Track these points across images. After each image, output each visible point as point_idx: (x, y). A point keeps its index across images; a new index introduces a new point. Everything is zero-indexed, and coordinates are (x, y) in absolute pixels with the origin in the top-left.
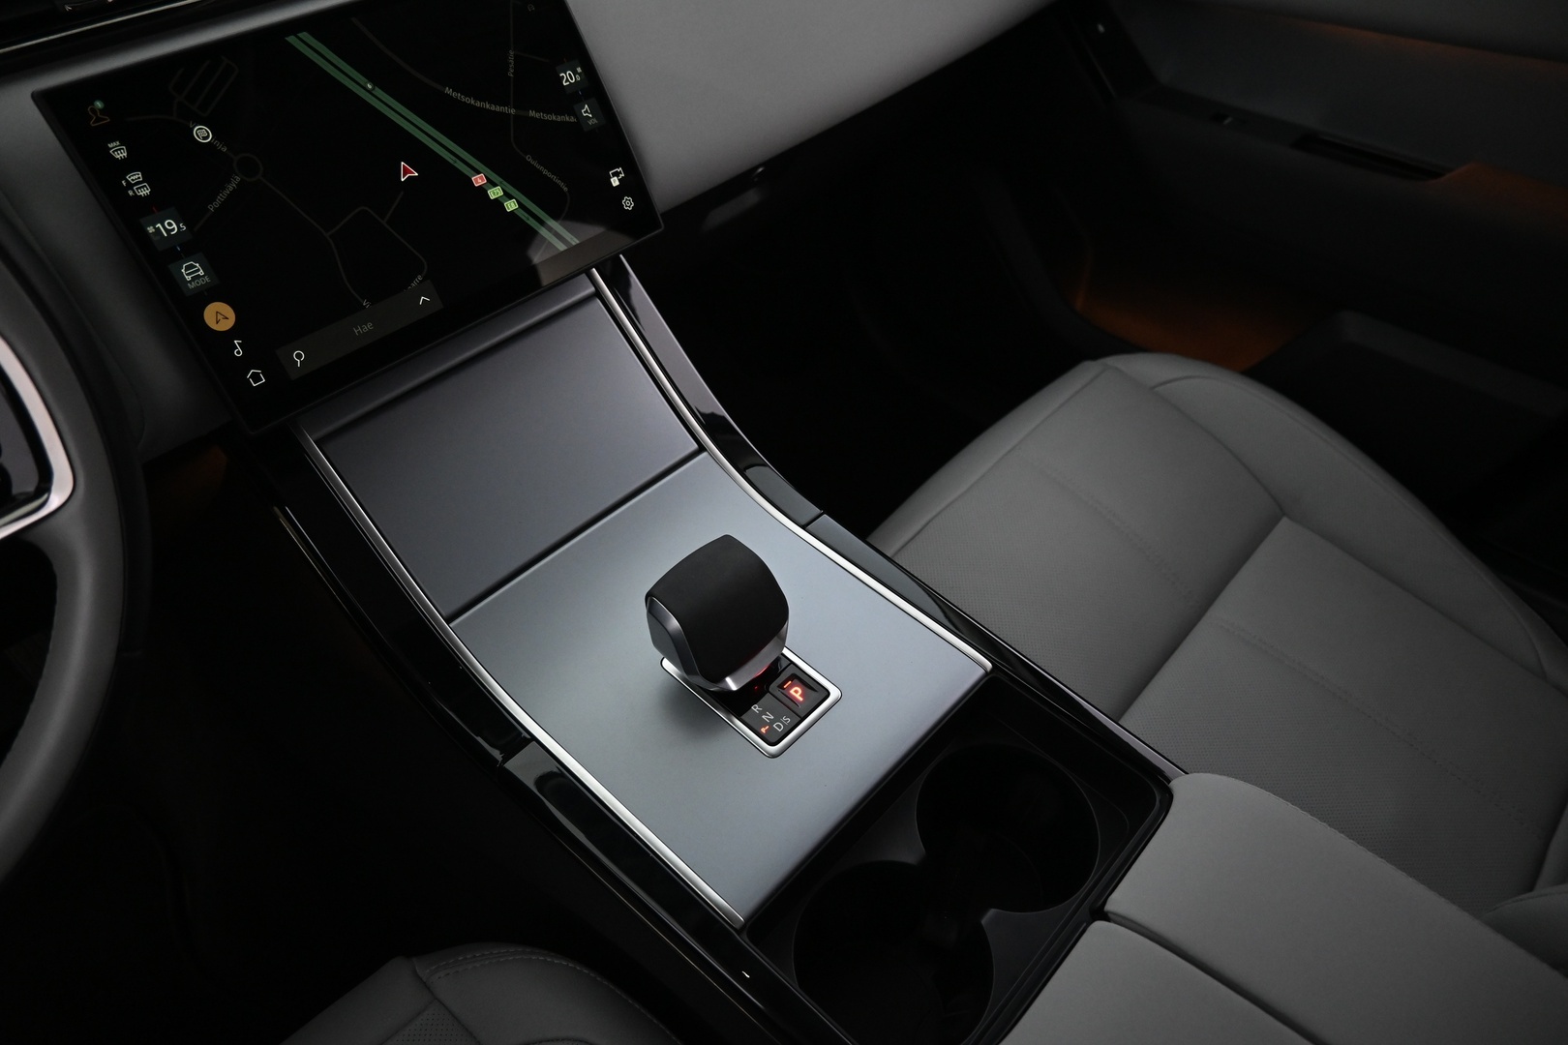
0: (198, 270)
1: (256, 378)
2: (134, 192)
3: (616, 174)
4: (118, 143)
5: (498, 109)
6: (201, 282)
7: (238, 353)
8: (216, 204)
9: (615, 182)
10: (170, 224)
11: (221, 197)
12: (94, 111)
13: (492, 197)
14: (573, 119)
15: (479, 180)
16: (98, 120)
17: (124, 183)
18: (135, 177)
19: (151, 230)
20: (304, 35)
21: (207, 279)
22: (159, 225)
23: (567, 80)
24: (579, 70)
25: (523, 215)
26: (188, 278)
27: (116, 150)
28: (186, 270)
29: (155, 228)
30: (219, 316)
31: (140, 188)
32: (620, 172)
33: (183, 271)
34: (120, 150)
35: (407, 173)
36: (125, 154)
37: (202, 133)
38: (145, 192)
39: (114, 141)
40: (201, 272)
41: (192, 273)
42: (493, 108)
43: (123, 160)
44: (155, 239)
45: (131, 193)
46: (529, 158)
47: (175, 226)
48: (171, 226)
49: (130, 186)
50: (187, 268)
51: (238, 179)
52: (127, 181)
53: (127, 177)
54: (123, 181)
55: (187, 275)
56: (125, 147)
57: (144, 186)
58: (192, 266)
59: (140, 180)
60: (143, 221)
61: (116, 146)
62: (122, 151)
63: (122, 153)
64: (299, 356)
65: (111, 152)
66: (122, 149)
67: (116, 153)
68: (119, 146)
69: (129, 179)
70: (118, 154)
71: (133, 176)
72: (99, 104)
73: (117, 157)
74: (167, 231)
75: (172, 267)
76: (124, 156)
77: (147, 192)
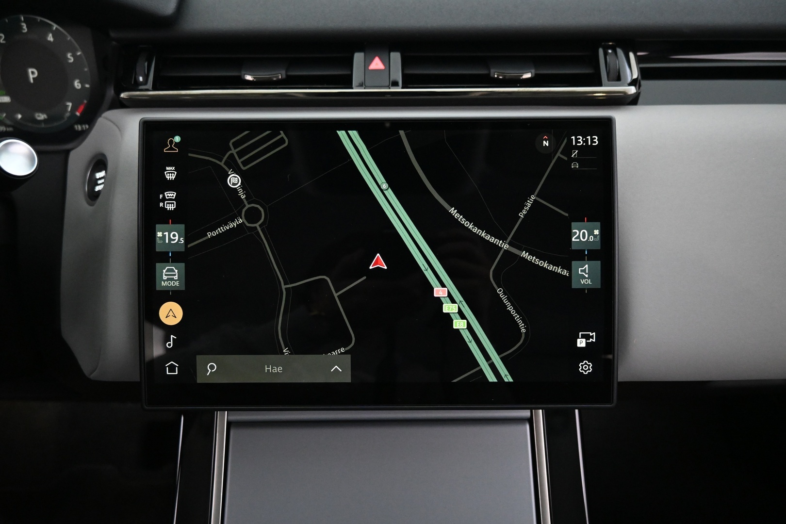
0: (175, 275)
1: (172, 369)
2: (164, 205)
3: (587, 337)
4: (174, 168)
5: (493, 240)
6: (172, 283)
7: (169, 345)
8: (215, 234)
9: (581, 343)
10: (174, 235)
11: (221, 230)
12: (171, 142)
13: (445, 310)
14: (565, 273)
15: (439, 292)
16: (171, 149)
17: (161, 196)
18: (171, 195)
19: (159, 234)
20: (354, 134)
21: (177, 284)
22: (167, 233)
23: (578, 237)
24: (596, 232)
25: (467, 335)
26: (165, 277)
27: (169, 173)
28: (166, 272)
29: (163, 234)
30: (172, 313)
31: (169, 203)
32: (592, 337)
33: (164, 271)
34: (172, 173)
35: (379, 262)
36: (173, 178)
37: (234, 180)
38: (171, 207)
39: (172, 166)
40: (176, 277)
41: (170, 275)
42: (488, 237)
43: (171, 181)
44: (158, 241)
45: (161, 205)
46: (500, 292)
47: (177, 238)
48: (175, 237)
49: (164, 199)
50: (168, 271)
51: (241, 221)
52: (164, 196)
53: (165, 193)
54: (161, 195)
55: (166, 275)
56: (176, 173)
57: (173, 203)
58: (172, 271)
59: (174, 198)
60: (158, 226)
61: (171, 170)
62: (173, 174)
63: (172, 176)
64: (212, 367)
65: (165, 173)
66: (174, 173)
67: (168, 174)
68: (173, 170)
69: (166, 195)
70: (169, 176)
71: (169, 193)
72: (177, 139)
73: (168, 177)
74: (170, 239)
75: (158, 265)
76: (172, 178)
77: (173, 208)
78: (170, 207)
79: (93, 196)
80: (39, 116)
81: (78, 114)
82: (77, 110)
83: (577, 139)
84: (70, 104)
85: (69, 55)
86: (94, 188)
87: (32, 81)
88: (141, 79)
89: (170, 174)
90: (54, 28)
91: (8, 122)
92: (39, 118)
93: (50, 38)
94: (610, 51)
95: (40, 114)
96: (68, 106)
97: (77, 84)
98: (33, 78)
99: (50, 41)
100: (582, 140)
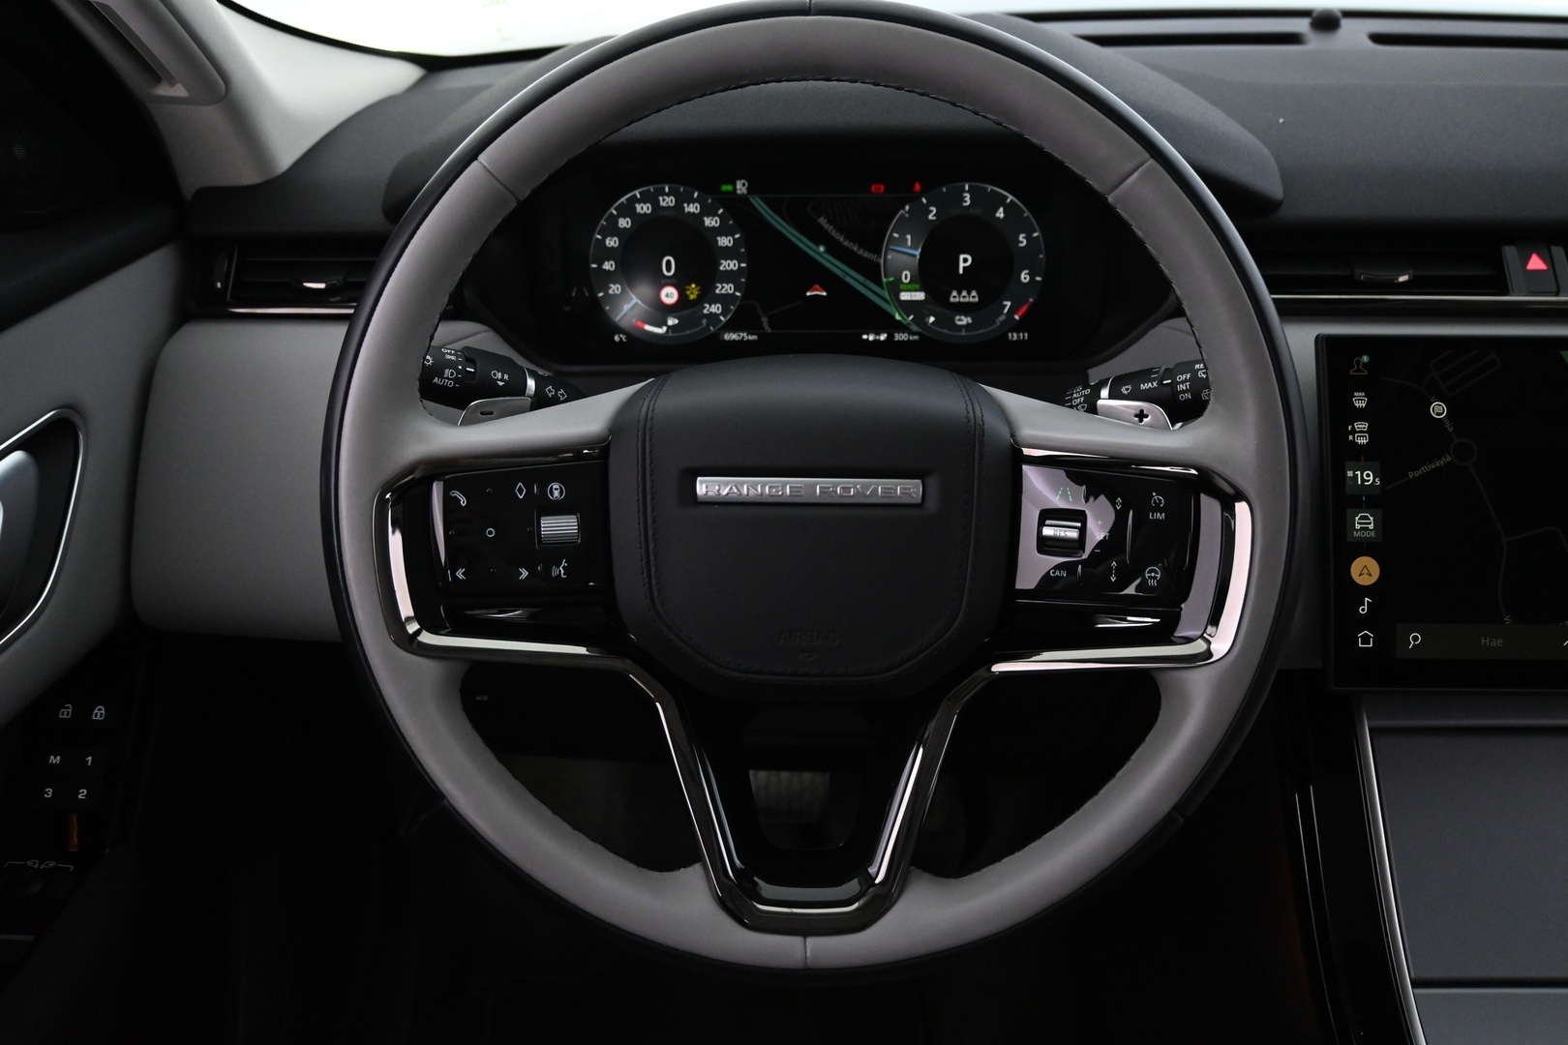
0: (1370, 524)
1: (1365, 640)
2: (1354, 438)
4: (1362, 394)
6: (1366, 534)
7: (1363, 610)
8: (1417, 474)
10: (1368, 475)
11: (1425, 469)
12: (1358, 362)
16: (1358, 370)
17: (1350, 428)
18: (1362, 426)
19: (1350, 474)
21: (1373, 534)
22: (1359, 473)
26: (1358, 527)
27: (1359, 400)
28: (1359, 519)
29: (1354, 474)
30: (1365, 571)
31: (1360, 436)
33: (1357, 519)
34: (1362, 400)
36: (1364, 405)
37: (1438, 409)
38: (1362, 441)
39: (1361, 391)
40: (1371, 527)
41: (1364, 523)
43: (1361, 410)
44: (1349, 482)
45: (1351, 438)
47: (1371, 478)
48: (1369, 478)
49: (1354, 432)
50: (1361, 518)
51: (1449, 459)
52: (1353, 427)
53: (1355, 424)
54: (1350, 426)
55: (1359, 523)
56: (1367, 399)
57: (1364, 436)
58: (1367, 518)
59: (1364, 430)
60: (1347, 464)
61: (1360, 396)
62: (1363, 402)
64: (1415, 639)
65: (1353, 399)
66: (1364, 400)
67: (1357, 402)
68: (1363, 397)
69: (1356, 426)
71: (1360, 424)
72: (1365, 359)
73: (1357, 405)
74: (1363, 480)
75: (1349, 511)
76: (1362, 406)
77: (1364, 442)
80: (960, 320)
81: (1017, 317)
82: (1016, 312)
84: (1008, 304)
85: (1021, 237)
87: (961, 271)
89: (1360, 402)
90: (1008, 201)
91: (914, 328)
92: (959, 323)
93: (1000, 214)
95: (963, 317)
96: (1006, 305)
97: (1025, 277)
98: (964, 268)
99: (999, 218)
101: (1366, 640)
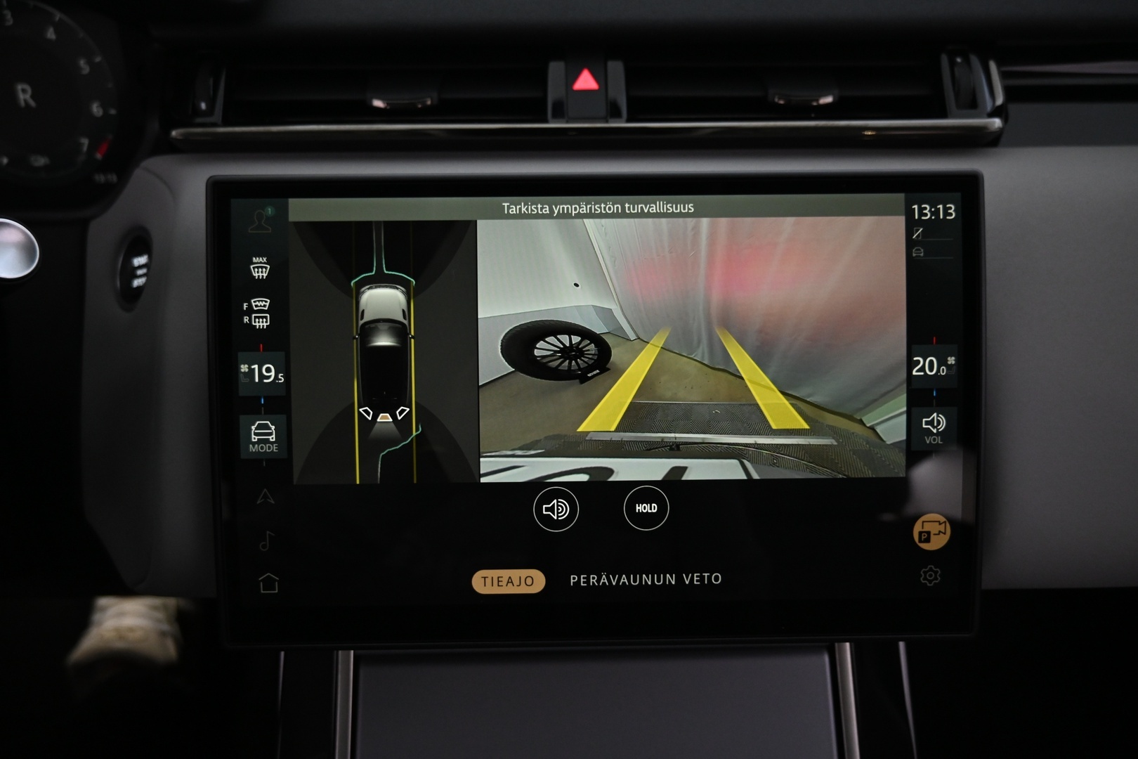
0: (271, 434)
2: (250, 320)
4: (265, 259)
6: (266, 448)
7: (264, 546)
10: (268, 370)
12: (260, 216)
16: (260, 227)
17: (245, 306)
18: (261, 303)
19: (244, 368)
21: (274, 448)
22: (256, 367)
23: (922, 369)
24: (951, 360)
26: (254, 438)
27: (258, 267)
28: (256, 429)
29: (249, 368)
31: (259, 317)
33: (253, 428)
34: (262, 267)
36: (265, 275)
39: (262, 256)
40: (272, 438)
41: (263, 434)
43: (260, 281)
44: (243, 380)
45: (246, 319)
47: (273, 374)
48: (270, 373)
49: (250, 311)
50: (259, 427)
52: (250, 306)
53: (252, 301)
54: (245, 304)
55: (256, 434)
56: (269, 267)
57: (266, 317)
58: (266, 427)
59: (266, 309)
60: (241, 355)
61: (261, 263)
62: (264, 270)
63: (262, 272)
65: (252, 267)
66: (266, 268)
67: (256, 270)
68: (265, 263)
69: (254, 304)
70: (258, 272)
71: (259, 301)
72: (270, 211)
73: (256, 275)
74: (262, 376)
75: (243, 418)
76: (263, 276)
77: (265, 324)
78: (261, 324)
79: (131, 297)
80: (36, 160)
82: (97, 151)
83: (921, 210)
84: (85, 142)
85: (82, 63)
86: (130, 282)
87: (23, 104)
88: (203, 106)
89: (260, 270)
90: (57, 19)
92: (36, 164)
93: (51, 34)
94: (959, 60)
95: (39, 158)
96: (83, 144)
98: (25, 99)
99: (50, 41)
100: (930, 211)
101: (269, 584)
